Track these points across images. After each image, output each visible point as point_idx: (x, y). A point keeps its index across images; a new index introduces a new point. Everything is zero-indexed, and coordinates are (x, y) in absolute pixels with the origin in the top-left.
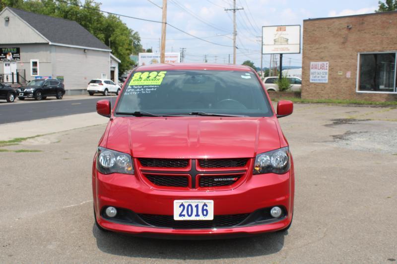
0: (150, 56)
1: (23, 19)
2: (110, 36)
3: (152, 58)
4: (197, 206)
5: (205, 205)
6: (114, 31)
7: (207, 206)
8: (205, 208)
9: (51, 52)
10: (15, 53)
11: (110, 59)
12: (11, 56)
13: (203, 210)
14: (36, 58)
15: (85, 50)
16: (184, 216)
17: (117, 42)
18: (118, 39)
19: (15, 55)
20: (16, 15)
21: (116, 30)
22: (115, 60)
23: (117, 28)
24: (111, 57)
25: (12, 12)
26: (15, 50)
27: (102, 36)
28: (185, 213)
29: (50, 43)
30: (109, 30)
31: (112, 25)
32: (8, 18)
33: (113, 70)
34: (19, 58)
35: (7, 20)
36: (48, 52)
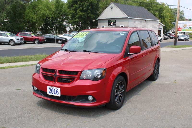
0: (183, 23)
1: (118, 7)
2: (161, 13)
3: (184, 24)
4: (55, 90)
5: (57, 90)
6: (163, 10)
7: (58, 90)
8: (57, 91)
9: (129, 22)
10: (114, 22)
11: (158, 24)
12: (113, 24)
13: (57, 92)
14: (123, 25)
15: (146, 20)
16: (50, 93)
17: (165, 16)
18: (165, 14)
19: (114, 23)
20: (115, 6)
21: (164, 10)
22: (162, 25)
23: (165, 9)
24: (159, 23)
25: (113, 4)
26: (114, 21)
27: (157, 13)
28: (51, 92)
29: (129, 18)
30: (161, 10)
31: (163, 8)
32: (112, 7)
33: (160, 29)
34: (116, 24)
35: (112, 8)
36: (128, 22)
